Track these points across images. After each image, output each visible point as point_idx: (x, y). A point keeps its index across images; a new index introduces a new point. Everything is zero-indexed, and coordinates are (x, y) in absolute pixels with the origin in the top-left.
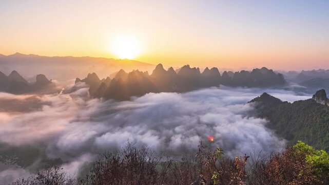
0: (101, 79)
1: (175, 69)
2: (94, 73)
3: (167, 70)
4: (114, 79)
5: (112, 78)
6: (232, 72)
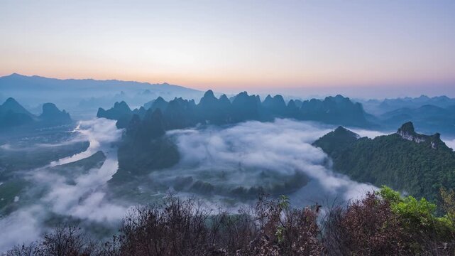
0: (132, 110)
1: (229, 97)
2: (123, 102)
3: (218, 98)
4: (150, 110)
5: (147, 109)
6: (299, 101)
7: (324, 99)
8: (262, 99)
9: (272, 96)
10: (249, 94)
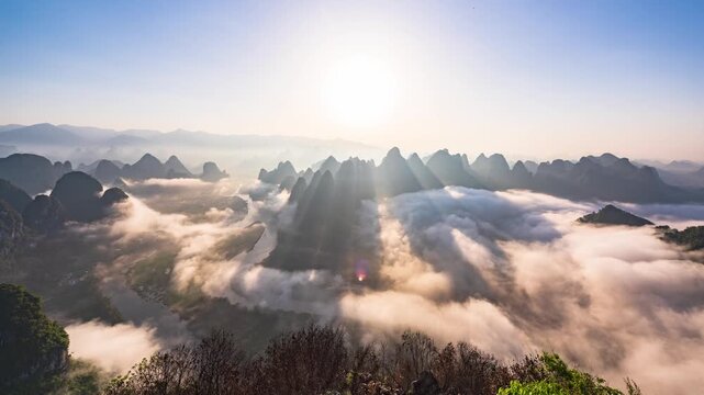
0: (298, 172)
1: (421, 157)
2: (288, 162)
3: (406, 158)
4: (318, 171)
5: (314, 171)
6: (533, 163)
7: (578, 160)
8: (471, 160)
9: (488, 156)
10: (451, 153)
